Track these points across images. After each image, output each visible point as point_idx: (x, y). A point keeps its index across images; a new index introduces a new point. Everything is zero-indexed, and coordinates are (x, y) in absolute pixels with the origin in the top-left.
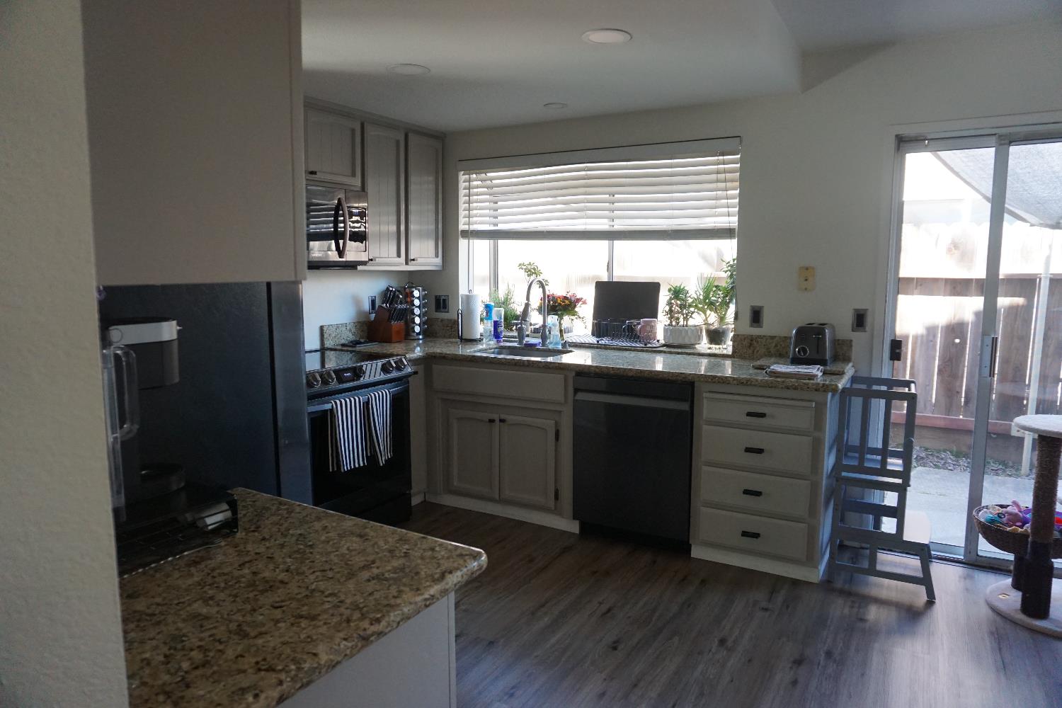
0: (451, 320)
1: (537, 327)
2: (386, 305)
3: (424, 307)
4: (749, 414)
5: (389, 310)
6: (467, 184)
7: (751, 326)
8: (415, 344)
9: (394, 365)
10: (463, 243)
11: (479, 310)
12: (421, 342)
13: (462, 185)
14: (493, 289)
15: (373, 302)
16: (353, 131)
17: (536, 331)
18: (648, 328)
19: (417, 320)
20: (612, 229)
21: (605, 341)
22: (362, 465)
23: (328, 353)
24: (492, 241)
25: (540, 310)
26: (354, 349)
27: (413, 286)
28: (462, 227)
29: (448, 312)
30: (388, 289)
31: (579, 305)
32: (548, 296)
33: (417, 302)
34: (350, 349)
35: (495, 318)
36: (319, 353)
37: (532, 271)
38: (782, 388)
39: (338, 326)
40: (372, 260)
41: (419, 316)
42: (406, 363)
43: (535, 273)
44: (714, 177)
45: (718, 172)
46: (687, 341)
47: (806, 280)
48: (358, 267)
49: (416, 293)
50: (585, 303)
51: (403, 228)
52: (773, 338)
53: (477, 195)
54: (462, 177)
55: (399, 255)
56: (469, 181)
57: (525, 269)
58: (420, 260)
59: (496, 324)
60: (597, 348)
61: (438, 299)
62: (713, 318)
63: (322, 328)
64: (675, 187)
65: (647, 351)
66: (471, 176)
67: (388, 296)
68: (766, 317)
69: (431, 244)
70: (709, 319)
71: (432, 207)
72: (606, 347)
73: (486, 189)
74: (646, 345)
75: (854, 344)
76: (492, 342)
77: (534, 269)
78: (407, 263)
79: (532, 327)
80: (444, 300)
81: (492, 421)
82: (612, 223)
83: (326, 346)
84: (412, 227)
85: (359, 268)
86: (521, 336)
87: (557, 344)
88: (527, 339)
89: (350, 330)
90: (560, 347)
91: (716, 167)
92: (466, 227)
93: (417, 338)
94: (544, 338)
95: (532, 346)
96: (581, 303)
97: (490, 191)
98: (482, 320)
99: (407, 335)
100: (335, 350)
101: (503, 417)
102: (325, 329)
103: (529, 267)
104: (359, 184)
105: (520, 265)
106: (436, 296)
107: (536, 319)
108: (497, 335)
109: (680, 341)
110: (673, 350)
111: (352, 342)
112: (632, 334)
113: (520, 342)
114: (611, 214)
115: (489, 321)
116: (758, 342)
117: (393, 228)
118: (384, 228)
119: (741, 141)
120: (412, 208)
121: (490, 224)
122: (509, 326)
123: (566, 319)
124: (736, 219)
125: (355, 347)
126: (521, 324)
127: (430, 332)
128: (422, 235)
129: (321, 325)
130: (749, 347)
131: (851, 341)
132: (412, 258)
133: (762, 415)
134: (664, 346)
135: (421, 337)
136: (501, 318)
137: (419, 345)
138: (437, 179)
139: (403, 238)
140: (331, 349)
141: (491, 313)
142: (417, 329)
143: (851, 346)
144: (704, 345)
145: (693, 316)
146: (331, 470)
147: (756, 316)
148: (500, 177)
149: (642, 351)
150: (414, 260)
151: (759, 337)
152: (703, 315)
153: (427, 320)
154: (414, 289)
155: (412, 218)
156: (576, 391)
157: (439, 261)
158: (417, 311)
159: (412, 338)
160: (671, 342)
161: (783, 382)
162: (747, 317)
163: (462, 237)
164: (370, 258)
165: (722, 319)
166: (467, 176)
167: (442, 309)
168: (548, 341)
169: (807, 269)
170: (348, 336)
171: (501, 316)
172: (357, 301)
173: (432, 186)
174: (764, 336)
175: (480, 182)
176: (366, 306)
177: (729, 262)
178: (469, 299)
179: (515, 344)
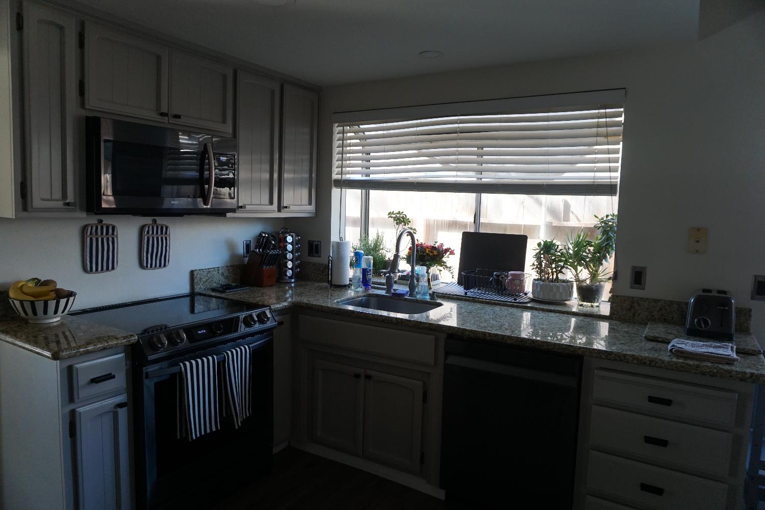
0: (322, 264)
1: (405, 274)
2: (259, 251)
3: (297, 252)
4: (652, 399)
5: (262, 255)
6: (341, 135)
7: (632, 287)
8: (287, 288)
9: (256, 319)
10: (335, 192)
11: (349, 255)
12: (293, 285)
13: (336, 136)
14: (363, 235)
15: (248, 246)
16: (225, 77)
17: (403, 278)
18: (517, 282)
19: (290, 265)
20: (479, 182)
21: (471, 293)
22: (214, 429)
23: (197, 298)
24: (364, 191)
25: (409, 259)
26: (223, 295)
27: (286, 232)
28: (335, 176)
29: (320, 257)
30: (260, 235)
31: (446, 255)
32: (417, 246)
33: (290, 247)
34: (218, 295)
35: (364, 265)
36: (188, 299)
37: (400, 219)
38: (695, 373)
39: (209, 271)
40: (241, 207)
41: (292, 260)
42: (269, 315)
43: (403, 221)
44: (594, 130)
45: (598, 126)
46: (558, 297)
47: (698, 242)
48: (227, 214)
49: (289, 239)
50: (452, 253)
51: (276, 176)
52: (656, 301)
53: (350, 146)
54: (337, 129)
55: (271, 203)
56: (343, 132)
57: (395, 217)
58: (292, 208)
59: (365, 272)
60: (465, 300)
61: (311, 244)
62: (584, 274)
63: (192, 272)
64: (550, 141)
65: (517, 307)
66: (345, 128)
67: (261, 241)
68: (649, 278)
69: (305, 192)
70: (580, 275)
71: (307, 157)
72: (474, 300)
73: (358, 141)
74: (515, 299)
75: (753, 313)
76: (360, 289)
77: (403, 218)
78: (279, 210)
79: (400, 274)
80: (317, 246)
81: (357, 376)
82: (480, 176)
83: (196, 291)
84: (286, 176)
85: (229, 215)
86: (389, 283)
87: (425, 294)
88: (395, 287)
89: (223, 274)
90: (428, 298)
91: (596, 120)
92: (339, 177)
93: (289, 281)
94: (412, 288)
95: (399, 296)
96: (448, 253)
97: (363, 142)
98: (351, 265)
99: (280, 279)
100: (204, 295)
101: (369, 372)
102: (195, 273)
103: (398, 215)
104: (230, 130)
105: (390, 213)
106: (309, 242)
107: (404, 266)
108: (365, 282)
109: (551, 297)
110: (542, 306)
111: (222, 286)
112: (500, 287)
113: (388, 290)
114: (480, 167)
115: (358, 269)
116: (640, 305)
117: (266, 176)
118: (256, 175)
119: (626, 94)
120: (286, 157)
121: (362, 174)
122: (377, 273)
123: (434, 270)
124: (618, 174)
125: (224, 292)
126: (389, 272)
127: (302, 275)
128: (296, 184)
129: (191, 270)
130: (630, 309)
131: (750, 310)
132: (285, 205)
133: (668, 402)
134: (532, 300)
135: (293, 280)
136: (370, 266)
137: (291, 288)
138: (312, 130)
139: (275, 187)
140: (200, 294)
141: (360, 261)
142: (289, 273)
143: (750, 316)
144: (575, 302)
145: (562, 270)
146: (179, 437)
147: (638, 277)
148: (372, 129)
149: (512, 306)
150: (286, 207)
151: (642, 299)
152: (573, 270)
153: (299, 264)
154: (287, 235)
155: (286, 167)
156: (447, 354)
157: (312, 208)
158: (290, 256)
159: (285, 281)
160: (541, 297)
161: (698, 366)
162: (627, 277)
163: (335, 186)
164: (240, 205)
165: (594, 276)
166: (341, 128)
167: (315, 254)
168: (417, 290)
169: (699, 230)
170: (219, 280)
171: (370, 264)
172: (231, 246)
173: (307, 137)
174: (646, 299)
175: (353, 134)
176: (241, 250)
177: (602, 219)
178: (340, 246)
179: (383, 292)
